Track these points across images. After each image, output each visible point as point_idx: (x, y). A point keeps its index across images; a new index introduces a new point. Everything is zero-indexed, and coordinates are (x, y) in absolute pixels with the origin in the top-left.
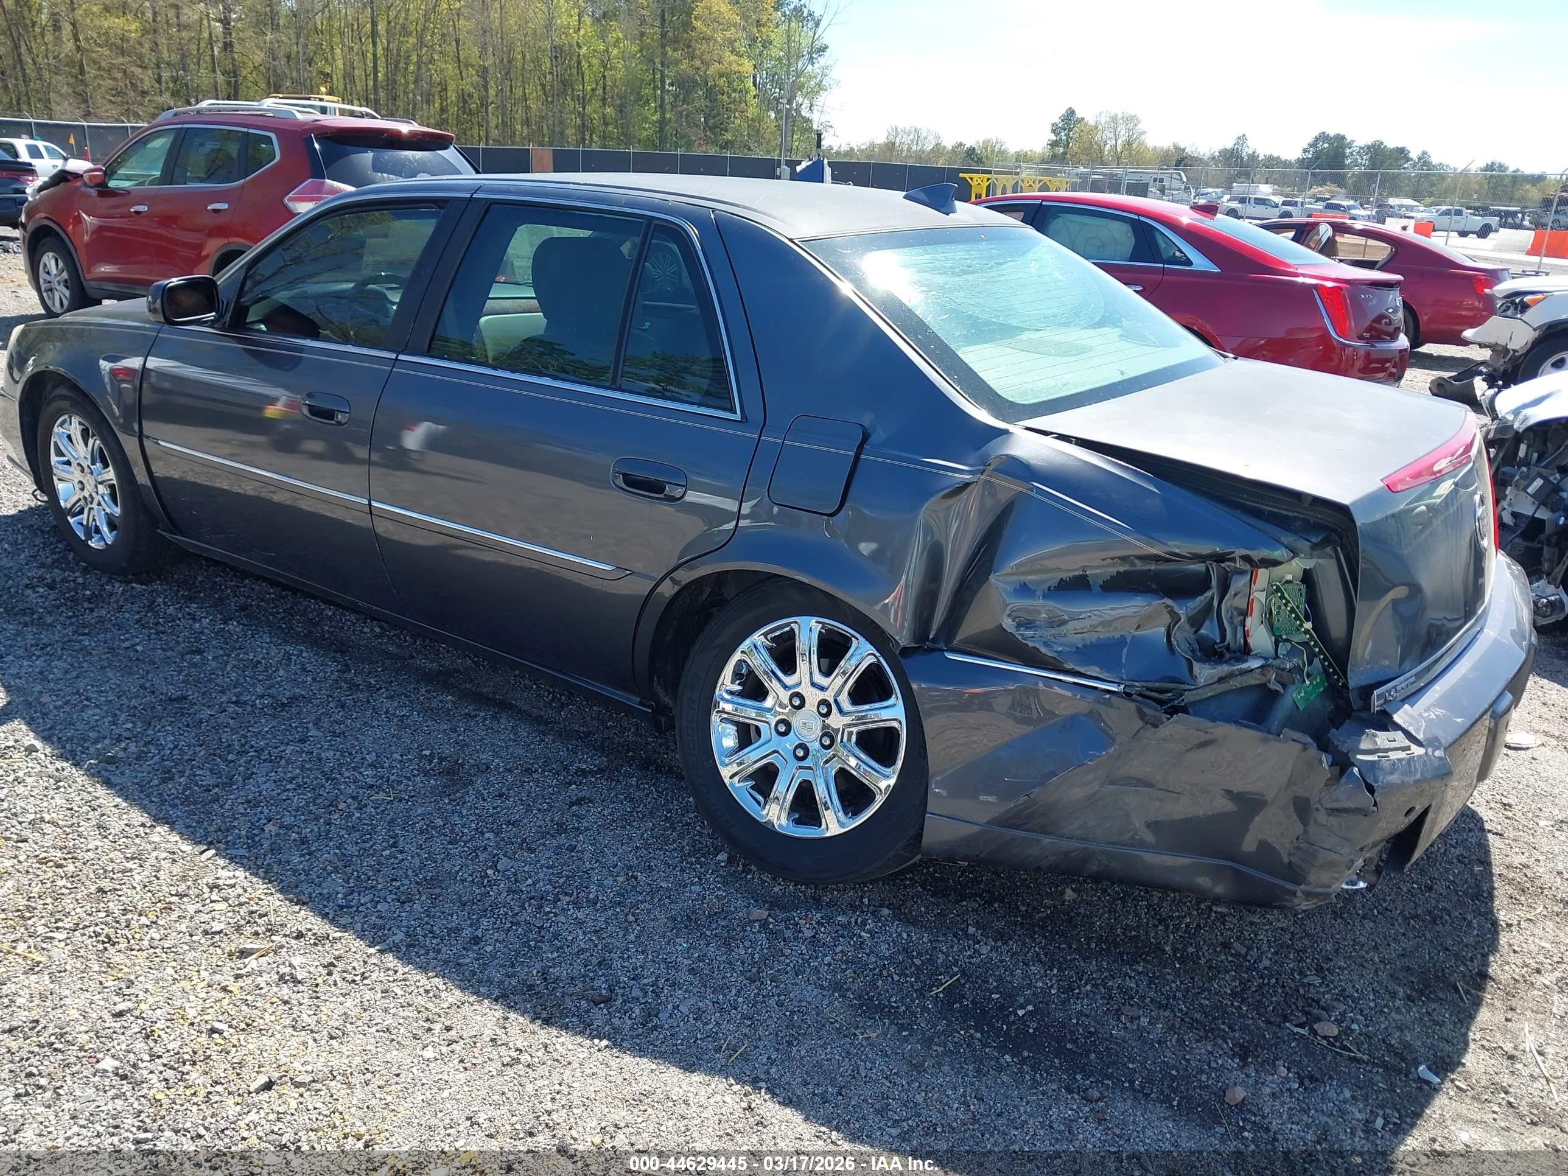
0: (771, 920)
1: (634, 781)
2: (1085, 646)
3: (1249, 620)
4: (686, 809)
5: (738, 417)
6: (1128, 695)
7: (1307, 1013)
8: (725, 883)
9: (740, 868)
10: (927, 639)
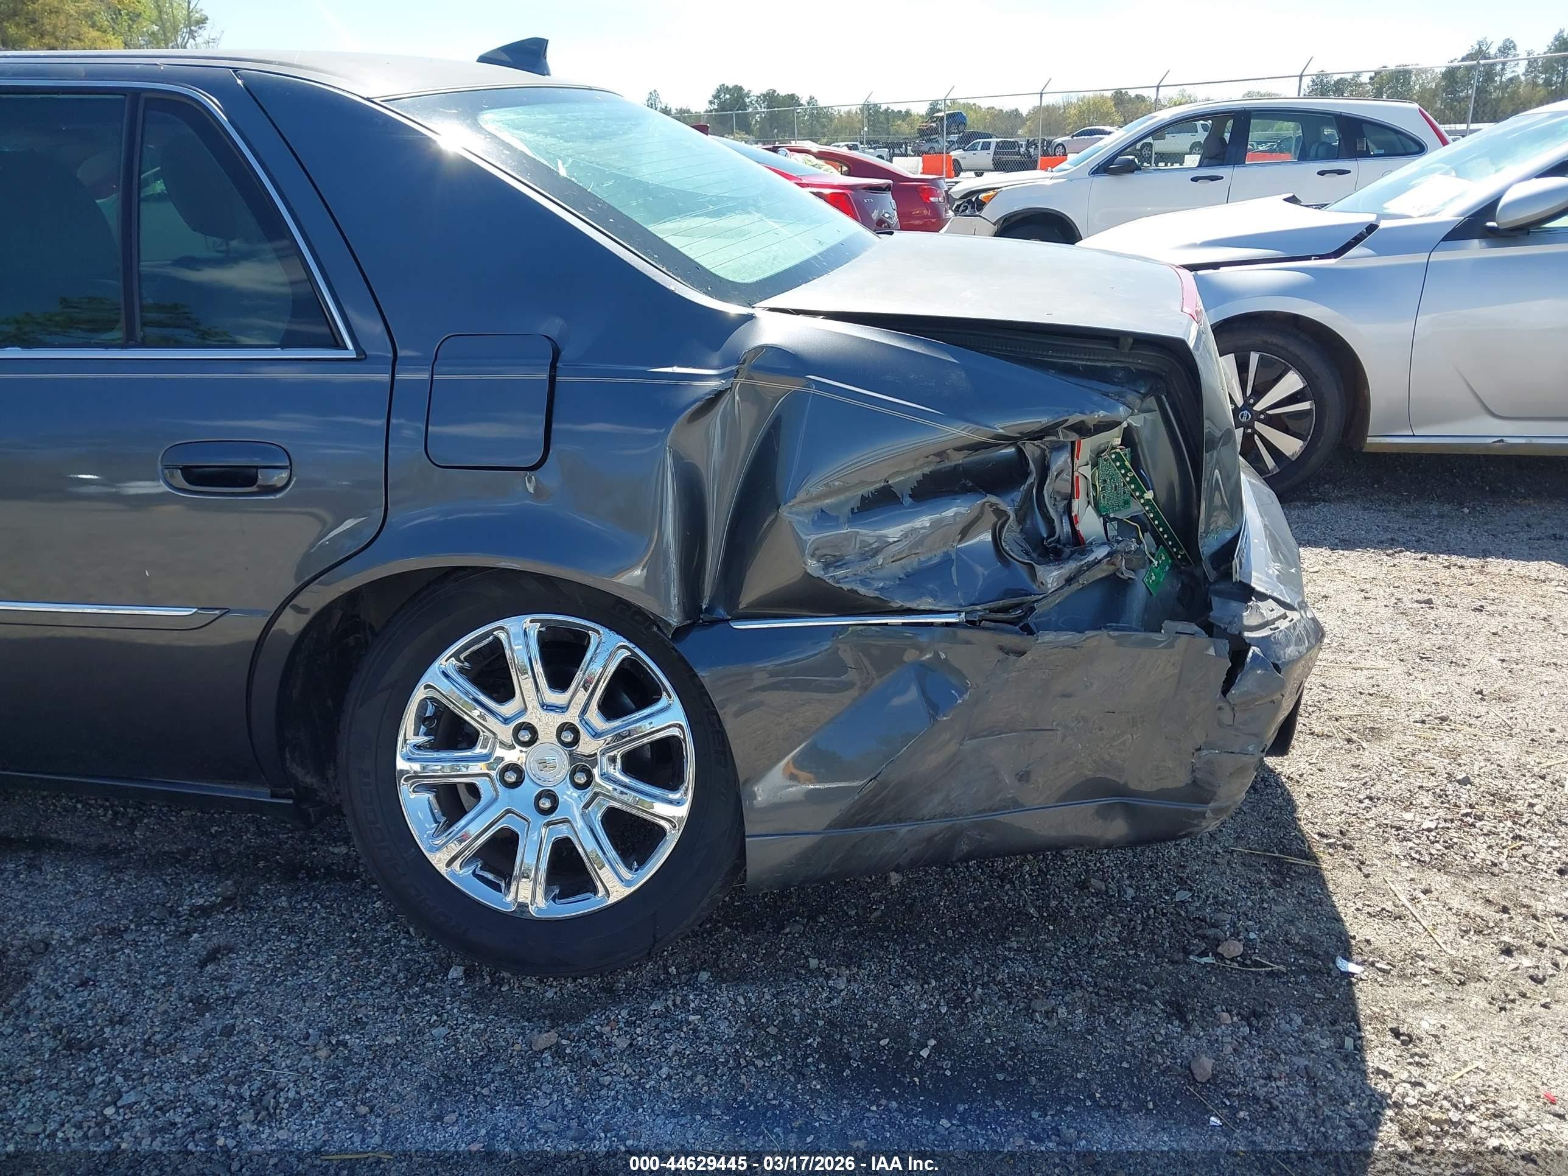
0: (564, 1042)
1: (283, 902)
2: (908, 575)
3: (1075, 504)
4: (375, 919)
5: (351, 353)
6: (971, 624)
7: (1204, 937)
8: (476, 1009)
9: (488, 980)
10: (701, 611)
